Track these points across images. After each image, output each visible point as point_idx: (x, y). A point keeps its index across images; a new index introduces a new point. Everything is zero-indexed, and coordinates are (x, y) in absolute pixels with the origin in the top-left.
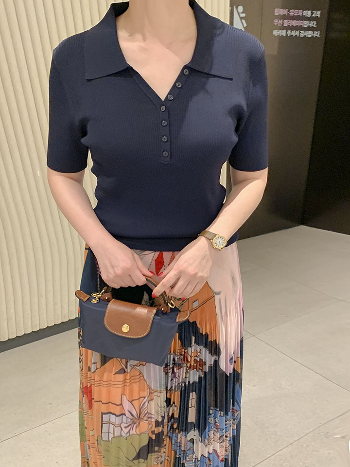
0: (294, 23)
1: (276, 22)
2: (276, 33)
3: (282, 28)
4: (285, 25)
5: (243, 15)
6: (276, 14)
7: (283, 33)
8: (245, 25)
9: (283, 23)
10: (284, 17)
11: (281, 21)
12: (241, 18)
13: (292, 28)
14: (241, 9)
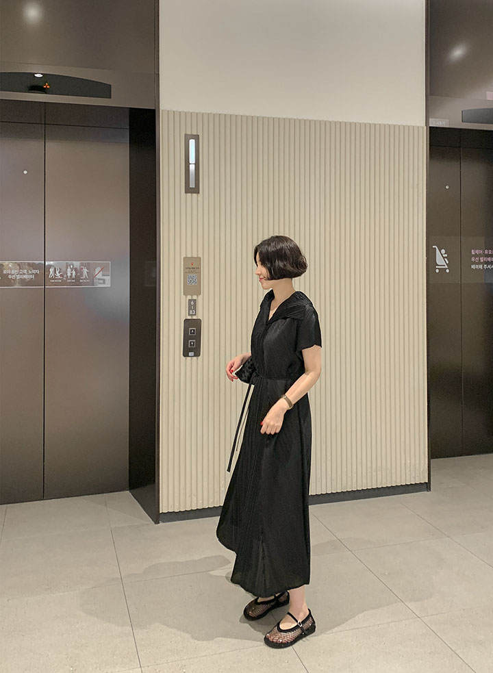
0: (489, 259)
1: (473, 259)
2: (473, 267)
3: (479, 263)
4: (482, 261)
5: (446, 255)
6: (473, 253)
7: (481, 267)
8: (447, 262)
9: (480, 260)
10: (480, 256)
11: (477, 259)
12: (444, 258)
13: (487, 263)
14: (443, 251)
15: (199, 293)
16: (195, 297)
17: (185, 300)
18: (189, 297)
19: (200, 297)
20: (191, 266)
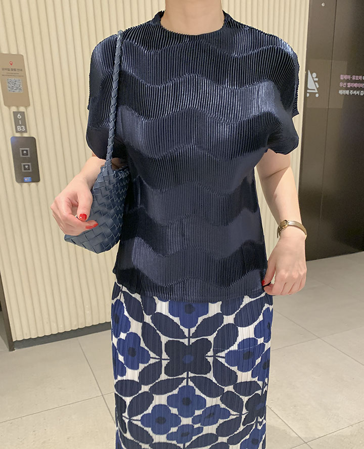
0: (356, 85)
1: (341, 84)
2: (341, 92)
3: (347, 89)
4: (349, 86)
5: (317, 79)
6: (342, 78)
7: (347, 92)
8: (318, 86)
9: (347, 85)
10: (348, 81)
11: (345, 84)
12: (315, 82)
13: (354, 89)
14: (314, 75)
15: (27, 105)
16: (22, 109)
17: (7, 113)
18: (14, 109)
19: (30, 109)
20: (10, 67)
